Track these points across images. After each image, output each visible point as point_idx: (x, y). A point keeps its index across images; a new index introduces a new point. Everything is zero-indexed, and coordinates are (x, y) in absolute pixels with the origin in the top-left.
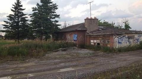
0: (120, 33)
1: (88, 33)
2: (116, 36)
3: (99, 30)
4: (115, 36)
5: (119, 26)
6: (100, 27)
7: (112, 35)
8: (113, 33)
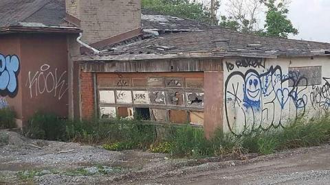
0: (254, 55)
1: (84, 51)
2: (236, 69)
3: (143, 36)
4: (230, 67)
5: (240, 17)
6: (151, 18)
7: (217, 62)
8: (222, 49)
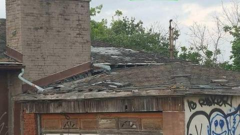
0: (219, 92)
1: (27, 89)
2: (199, 108)
3: (94, 71)
4: (192, 106)
5: (202, 48)
6: (102, 50)
8: (182, 86)
